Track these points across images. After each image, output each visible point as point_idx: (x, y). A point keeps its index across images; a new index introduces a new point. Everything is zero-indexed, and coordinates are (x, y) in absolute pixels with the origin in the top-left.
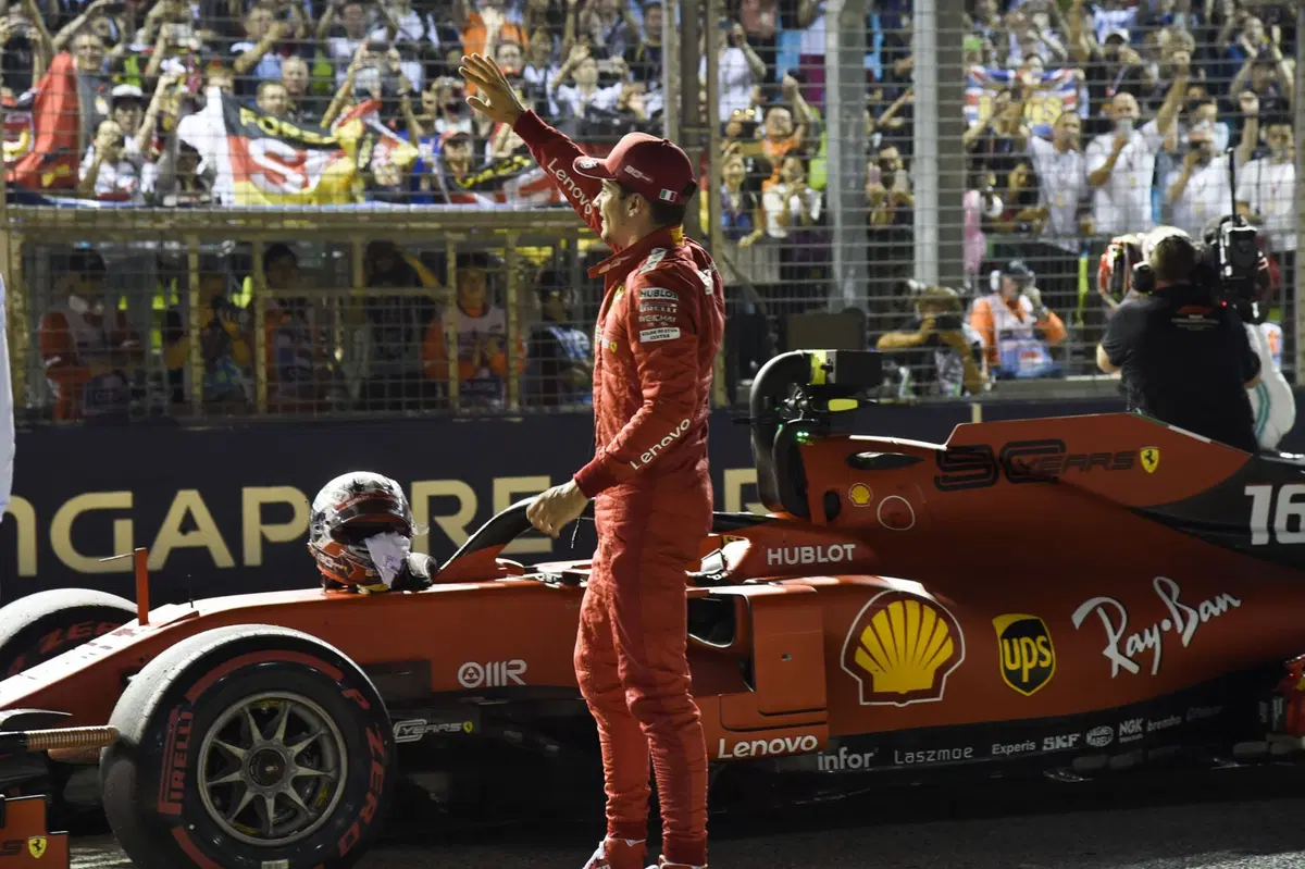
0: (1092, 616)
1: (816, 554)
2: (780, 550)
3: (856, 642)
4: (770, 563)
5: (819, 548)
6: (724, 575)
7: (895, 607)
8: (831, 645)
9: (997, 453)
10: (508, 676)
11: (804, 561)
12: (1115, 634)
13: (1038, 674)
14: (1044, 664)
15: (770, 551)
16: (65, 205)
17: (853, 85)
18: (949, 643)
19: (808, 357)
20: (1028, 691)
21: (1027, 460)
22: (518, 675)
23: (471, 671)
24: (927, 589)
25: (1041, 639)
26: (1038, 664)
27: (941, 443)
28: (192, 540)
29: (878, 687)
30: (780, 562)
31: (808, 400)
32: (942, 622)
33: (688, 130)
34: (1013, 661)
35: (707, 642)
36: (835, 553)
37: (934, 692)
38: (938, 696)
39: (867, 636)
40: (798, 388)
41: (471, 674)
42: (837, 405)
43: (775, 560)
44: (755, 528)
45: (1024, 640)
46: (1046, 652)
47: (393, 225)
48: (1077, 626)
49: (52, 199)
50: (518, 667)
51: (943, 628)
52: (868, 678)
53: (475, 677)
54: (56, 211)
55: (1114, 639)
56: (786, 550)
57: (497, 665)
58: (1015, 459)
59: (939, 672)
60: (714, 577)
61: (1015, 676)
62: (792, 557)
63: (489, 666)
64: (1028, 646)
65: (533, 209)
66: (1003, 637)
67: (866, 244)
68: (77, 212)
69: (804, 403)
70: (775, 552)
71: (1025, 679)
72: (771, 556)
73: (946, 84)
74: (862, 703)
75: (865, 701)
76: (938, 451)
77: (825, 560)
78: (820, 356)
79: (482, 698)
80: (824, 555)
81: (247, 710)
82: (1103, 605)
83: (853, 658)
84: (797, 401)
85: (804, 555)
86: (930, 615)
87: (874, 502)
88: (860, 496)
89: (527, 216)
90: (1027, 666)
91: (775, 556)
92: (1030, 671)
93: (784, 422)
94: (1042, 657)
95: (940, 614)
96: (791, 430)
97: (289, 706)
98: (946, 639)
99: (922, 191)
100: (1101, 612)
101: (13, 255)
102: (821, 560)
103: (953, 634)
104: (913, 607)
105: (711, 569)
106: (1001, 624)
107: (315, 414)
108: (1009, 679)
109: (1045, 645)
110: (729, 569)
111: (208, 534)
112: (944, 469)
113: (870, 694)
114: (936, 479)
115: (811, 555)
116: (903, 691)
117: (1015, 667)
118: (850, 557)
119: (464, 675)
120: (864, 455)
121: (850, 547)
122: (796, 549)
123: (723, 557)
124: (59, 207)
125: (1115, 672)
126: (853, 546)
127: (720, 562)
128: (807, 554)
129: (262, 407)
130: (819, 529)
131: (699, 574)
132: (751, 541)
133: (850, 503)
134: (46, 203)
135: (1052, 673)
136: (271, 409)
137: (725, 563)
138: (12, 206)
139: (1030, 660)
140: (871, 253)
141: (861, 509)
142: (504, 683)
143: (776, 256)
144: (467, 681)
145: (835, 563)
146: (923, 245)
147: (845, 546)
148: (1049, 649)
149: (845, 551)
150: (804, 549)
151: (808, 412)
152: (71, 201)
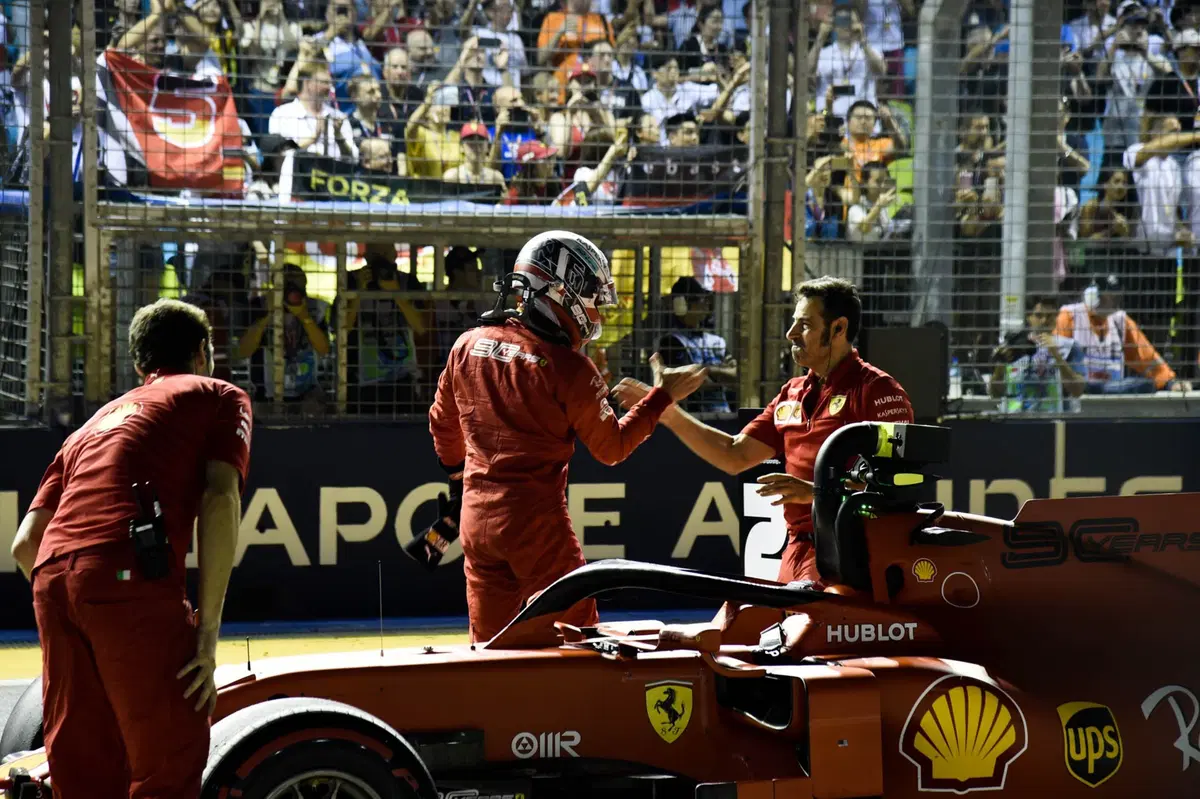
0: (1163, 706)
1: (876, 632)
2: (839, 627)
3: (915, 727)
4: (829, 640)
5: (880, 626)
6: (783, 650)
7: (956, 693)
8: (889, 731)
9: (1066, 531)
10: (561, 747)
11: (864, 639)
12: (1187, 726)
13: (1103, 765)
14: (1111, 755)
15: (829, 627)
16: (156, 203)
17: (946, 96)
18: (1012, 730)
19: (876, 429)
20: (1094, 783)
21: (1097, 538)
22: (572, 747)
23: (525, 741)
24: (990, 674)
25: (1108, 728)
26: (1104, 754)
27: (1009, 519)
28: (269, 538)
29: (937, 774)
30: (840, 639)
31: (873, 472)
32: (1004, 709)
33: (772, 140)
34: (1078, 751)
35: (763, 723)
36: (897, 632)
37: (995, 780)
38: (999, 785)
39: (927, 721)
40: (862, 460)
41: (525, 744)
42: (901, 479)
43: (835, 638)
44: (816, 605)
45: (1090, 730)
46: (1112, 742)
47: (477, 229)
48: (1147, 716)
49: (142, 196)
50: (571, 738)
51: (1005, 715)
52: (927, 764)
53: (529, 747)
54: (146, 210)
55: (1185, 731)
56: (846, 627)
57: (550, 736)
58: (1085, 536)
59: (1001, 760)
60: (772, 653)
61: (1080, 767)
62: (852, 634)
63: (542, 737)
64: (1094, 736)
65: (616, 216)
66: (1068, 727)
67: (952, 258)
68: (166, 211)
69: (869, 475)
70: (834, 629)
71: (1091, 770)
72: (830, 633)
73: (1039, 97)
74: (920, 789)
75: (922, 787)
76: (1005, 526)
77: (886, 638)
78: (888, 429)
79: (534, 771)
80: (885, 633)
81: (296, 787)
82: (1175, 695)
83: (912, 742)
84: (862, 473)
85: (864, 632)
86: (992, 701)
87: (938, 579)
88: (924, 571)
89: (612, 223)
90: (1093, 757)
91: (835, 633)
92: (1096, 762)
93: (848, 494)
94: (1109, 748)
95: (1003, 701)
96: (855, 503)
97: (338, 785)
98: (1008, 727)
99: (1011, 206)
100: (1172, 700)
101: (102, 251)
102: (881, 638)
103: (1015, 720)
104: (974, 693)
105: (768, 645)
106: (1066, 712)
107: (394, 416)
108: (1073, 769)
109: (1113, 735)
110: (787, 644)
111: (285, 533)
112: (1012, 546)
113: (929, 781)
114: (1003, 556)
115: (872, 632)
116: (963, 778)
117: (1081, 757)
118: (911, 637)
119: (517, 746)
120: (929, 530)
121: (912, 626)
122: (857, 627)
123: (782, 631)
124: (148, 204)
125: (1186, 764)
126: (915, 625)
127: (778, 637)
128: (867, 632)
129: (342, 407)
130: (881, 607)
131: (756, 648)
132: (810, 617)
133: (914, 578)
134: (136, 200)
135: (1120, 763)
136: (351, 409)
137: (784, 638)
138: (103, 203)
139: (1096, 749)
140: (957, 267)
141: (925, 585)
142: (558, 755)
143: (860, 267)
144: (520, 751)
145: (896, 642)
146: (1010, 259)
147: (907, 625)
148: (1117, 740)
149: (907, 630)
150: (864, 627)
151: (872, 485)
152: (161, 198)
